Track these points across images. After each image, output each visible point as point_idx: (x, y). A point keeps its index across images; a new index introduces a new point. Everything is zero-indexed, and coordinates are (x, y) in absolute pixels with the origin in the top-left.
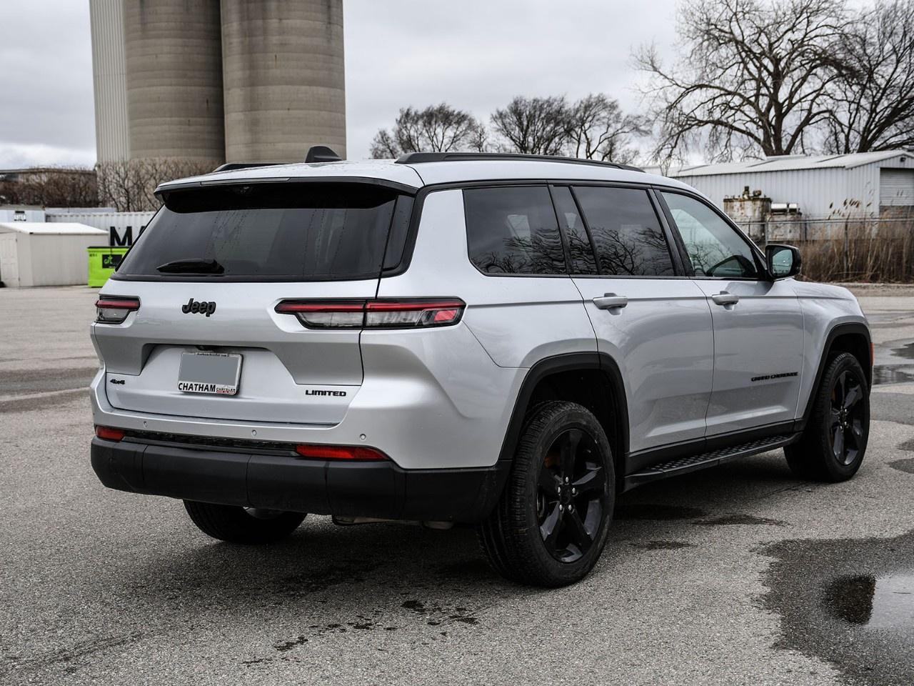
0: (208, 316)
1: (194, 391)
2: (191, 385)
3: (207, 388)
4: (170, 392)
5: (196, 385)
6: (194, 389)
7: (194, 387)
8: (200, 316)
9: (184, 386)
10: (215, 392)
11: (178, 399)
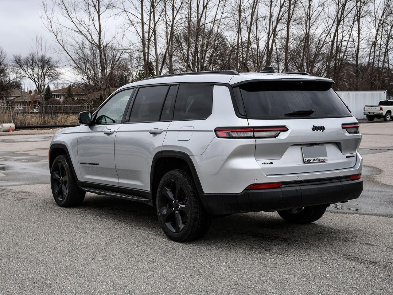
0: (323, 131)
1: (312, 162)
2: (310, 159)
3: (316, 160)
4: (298, 164)
5: (312, 159)
6: (311, 161)
7: (311, 160)
8: (319, 132)
9: (307, 161)
10: (320, 161)
11: (302, 166)
